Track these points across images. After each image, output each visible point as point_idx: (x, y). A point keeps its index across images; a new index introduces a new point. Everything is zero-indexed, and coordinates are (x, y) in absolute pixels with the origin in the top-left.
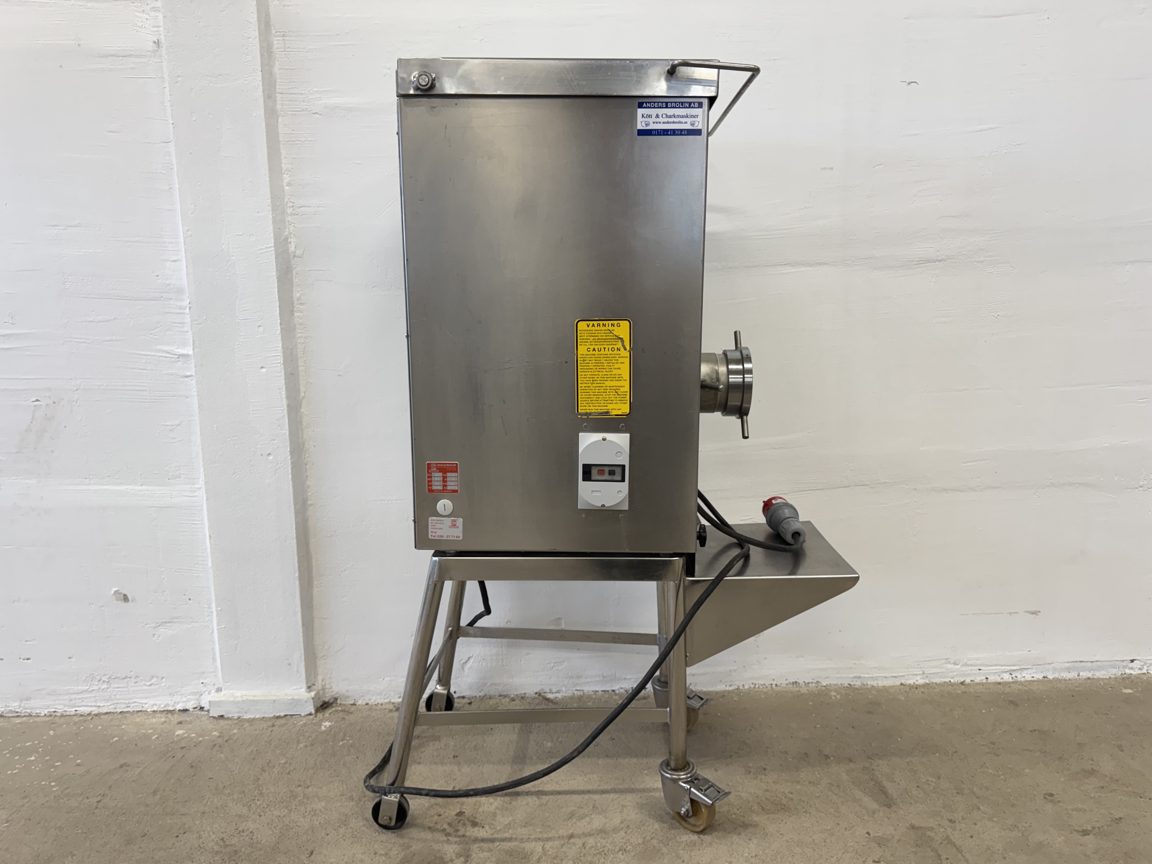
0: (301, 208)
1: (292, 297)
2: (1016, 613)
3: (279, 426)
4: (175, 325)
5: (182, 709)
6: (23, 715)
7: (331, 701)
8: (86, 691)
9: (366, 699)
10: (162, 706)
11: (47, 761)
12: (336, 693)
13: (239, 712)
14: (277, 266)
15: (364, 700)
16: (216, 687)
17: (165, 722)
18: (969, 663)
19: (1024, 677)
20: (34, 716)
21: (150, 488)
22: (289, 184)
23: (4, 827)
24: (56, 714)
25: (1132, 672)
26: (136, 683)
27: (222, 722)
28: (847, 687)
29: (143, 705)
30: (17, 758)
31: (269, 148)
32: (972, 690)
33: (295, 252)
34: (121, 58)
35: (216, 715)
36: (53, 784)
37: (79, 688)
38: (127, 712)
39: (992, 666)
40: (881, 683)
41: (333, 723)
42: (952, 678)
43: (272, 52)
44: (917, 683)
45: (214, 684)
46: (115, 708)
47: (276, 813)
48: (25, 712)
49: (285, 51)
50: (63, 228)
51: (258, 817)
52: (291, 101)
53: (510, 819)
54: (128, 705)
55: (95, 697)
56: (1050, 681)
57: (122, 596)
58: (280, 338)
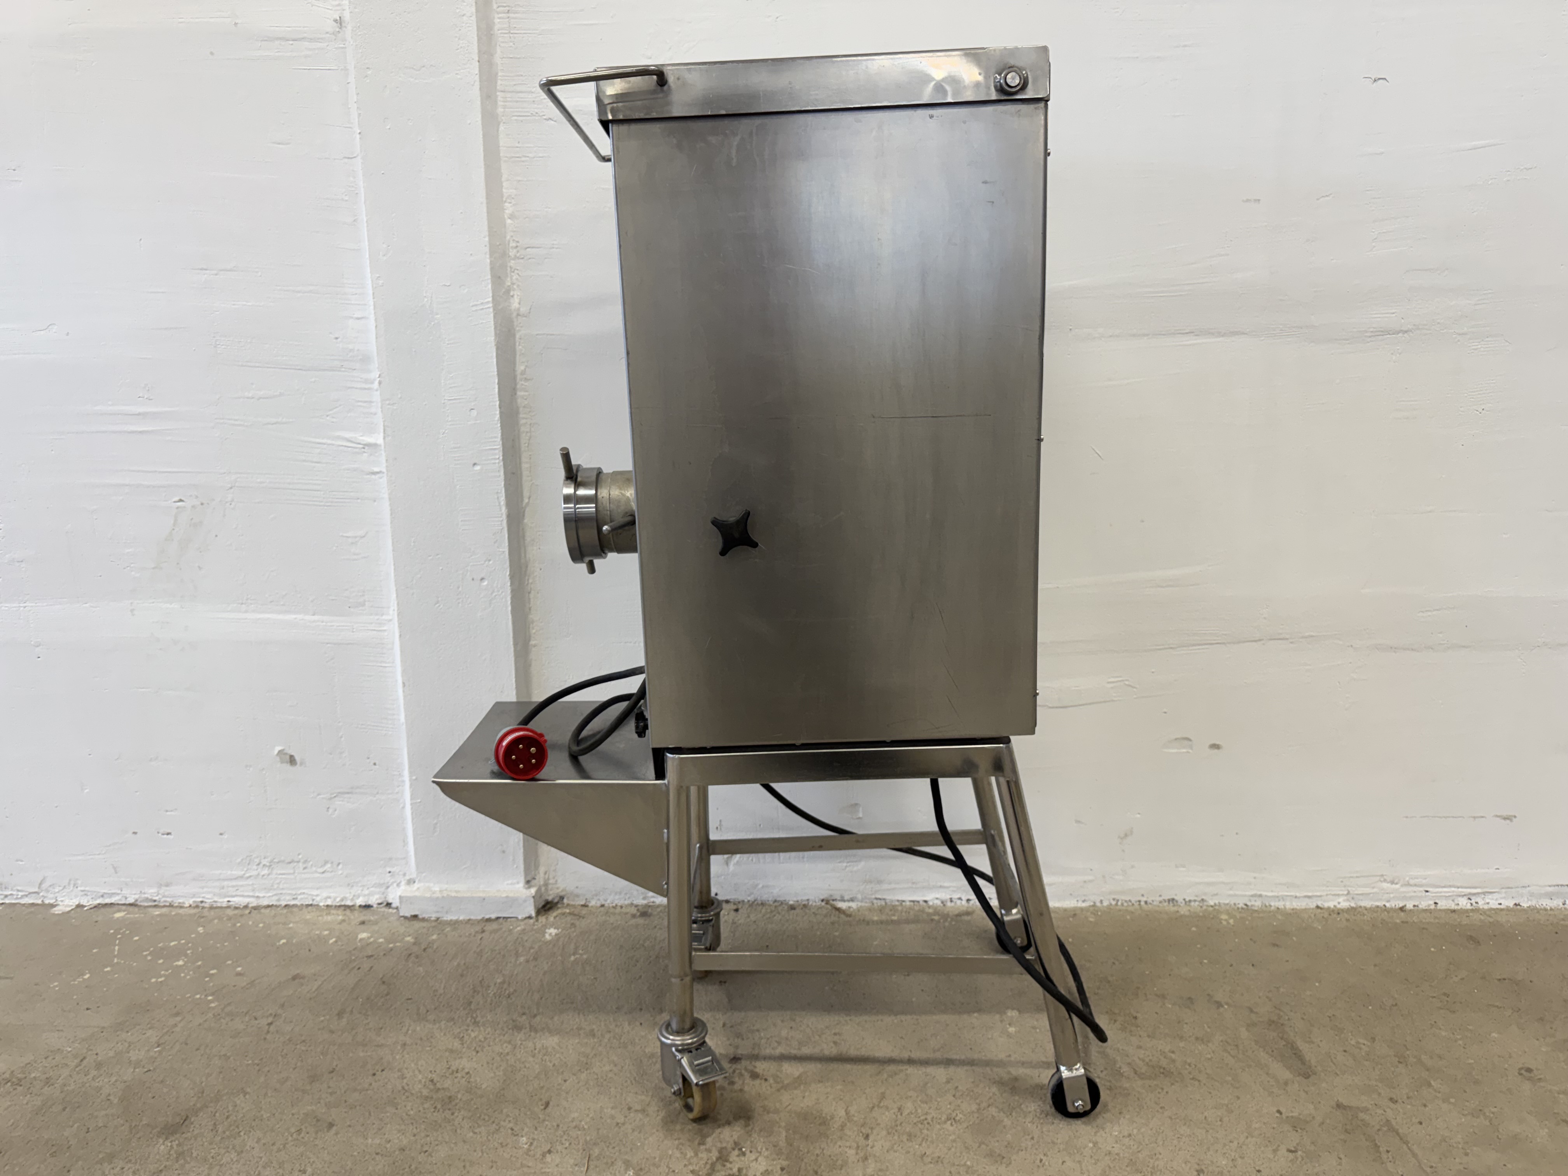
0: (528, 250)
1: (514, 370)
2: (1482, 817)
3: (496, 542)
4: (359, 404)
5: (364, 904)
6: (162, 904)
7: (556, 901)
8: (242, 877)
9: (601, 898)
10: (338, 900)
11: (199, 967)
12: (562, 891)
13: (438, 912)
14: (495, 328)
15: (599, 900)
16: (407, 877)
17: (344, 921)
18: (1412, 882)
19: (1488, 903)
20: (177, 907)
21: (326, 618)
22: (512, 217)
23: (156, 1052)
24: (203, 904)
26: (305, 868)
27: (417, 925)
28: (1242, 908)
29: (314, 898)
30: (161, 961)
31: (487, 167)
32: (1415, 919)
33: (519, 309)
34: (291, 42)
35: (408, 914)
36: (210, 998)
37: (234, 872)
38: (293, 905)
39: (1444, 887)
40: (1289, 905)
41: (560, 930)
42: (1388, 901)
43: (492, 35)
44: (1339, 906)
45: (405, 875)
46: (279, 900)
47: (497, 1048)
48: (165, 901)
49: (509, 33)
50: (215, 272)
51: (474, 1053)
52: (517, 102)
54: (295, 897)
55: (253, 884)
56: (1524, 911)
57: (288, 757)
58: (499, 425)
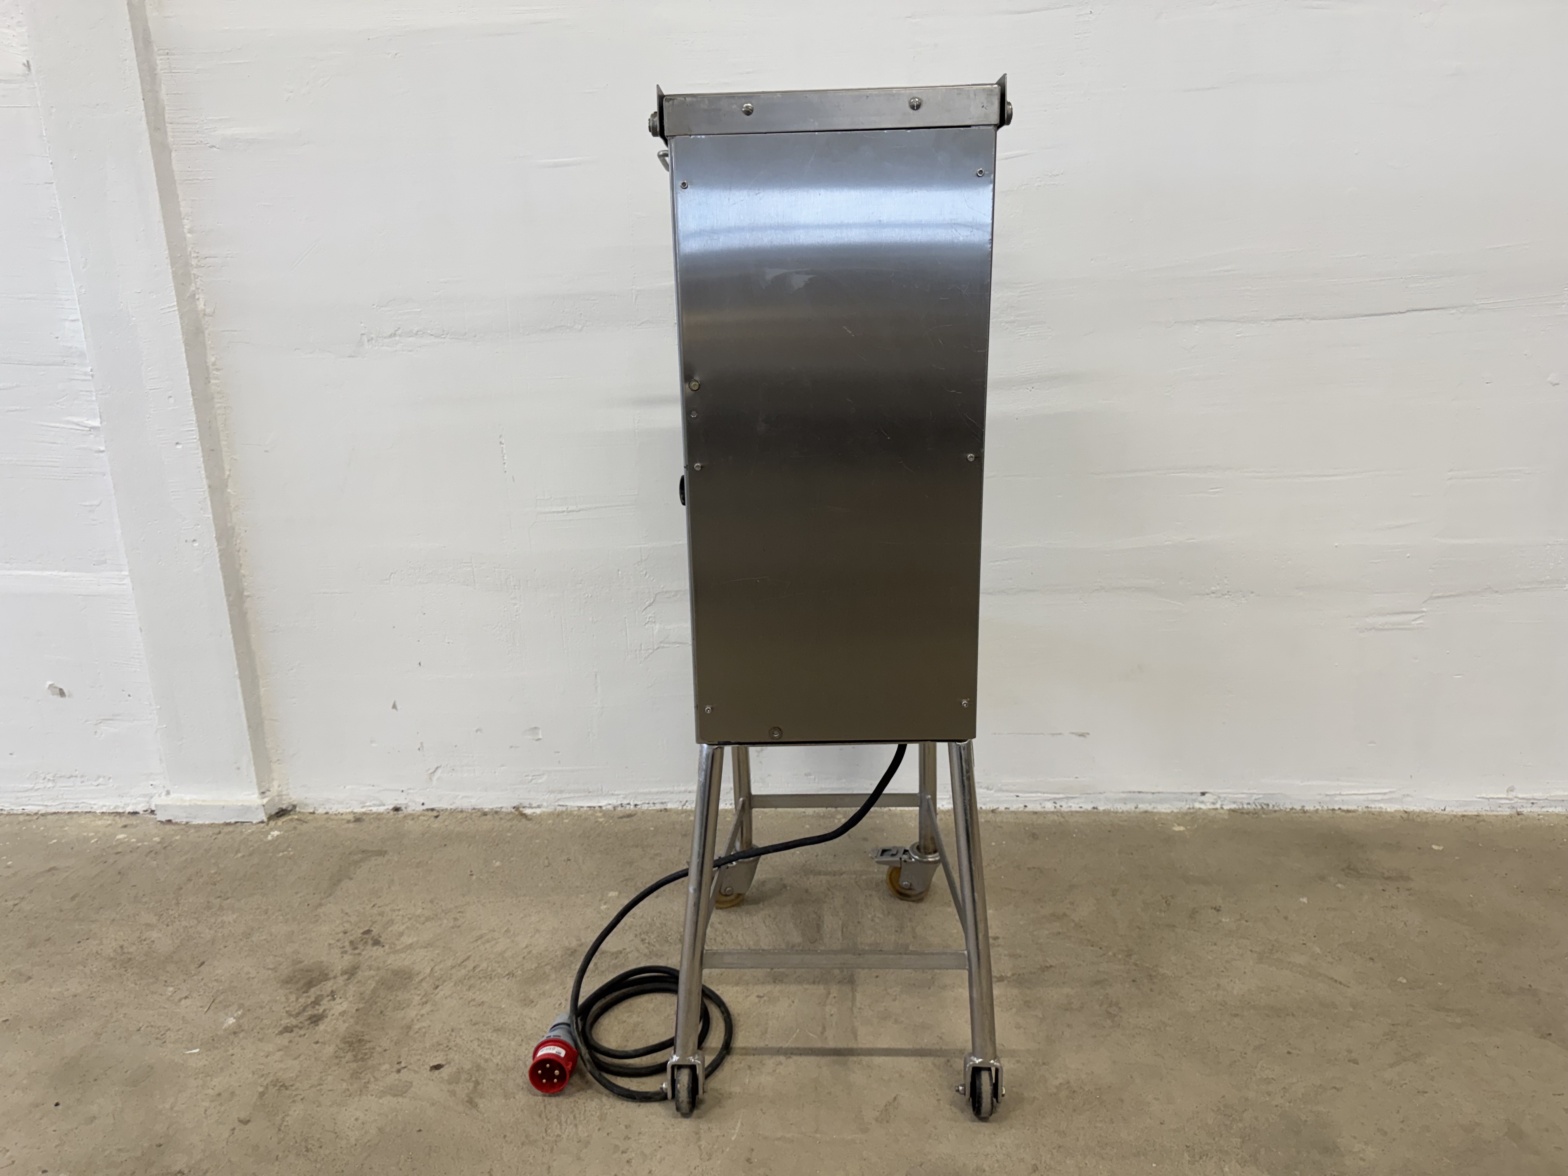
0: (207, 259)
1: (206, 362)
2: (1060, 734)
3: (201, 509)
4: (82, 393)
5: (132, 811)
7: (289, 809)
8: (32, 789)
9: (327, 807)
10: (112, 808)
12: (295, 801)
13: (187, 817)
14: (182, 327)
15: (325, 808)
16: (166, 789)
17: (110, 825)
18: (1004, 788)
19: (1071, 807)
21: (76, 574)
22: (191, 231)
25: (1203, 806)
26: (82, 782)
27: (168, 827)
29: (92, 806)
32: (1006, 819)
33: (204, 310)
35: (163, 820)
37: (25, 786)
38: (75, 813)
39: (1032, 792)
41: (282, 832)
42: (984, 804)
43: (156, 74)
45: (164, 787)
47: (184, 923)
49: (171, 72)
51: (165, 927)
52: (184, 132)
53: (415, 939)
55: (41, 795)
56: (1099, 813)
57: (58, 690)
58: (193, 410)
